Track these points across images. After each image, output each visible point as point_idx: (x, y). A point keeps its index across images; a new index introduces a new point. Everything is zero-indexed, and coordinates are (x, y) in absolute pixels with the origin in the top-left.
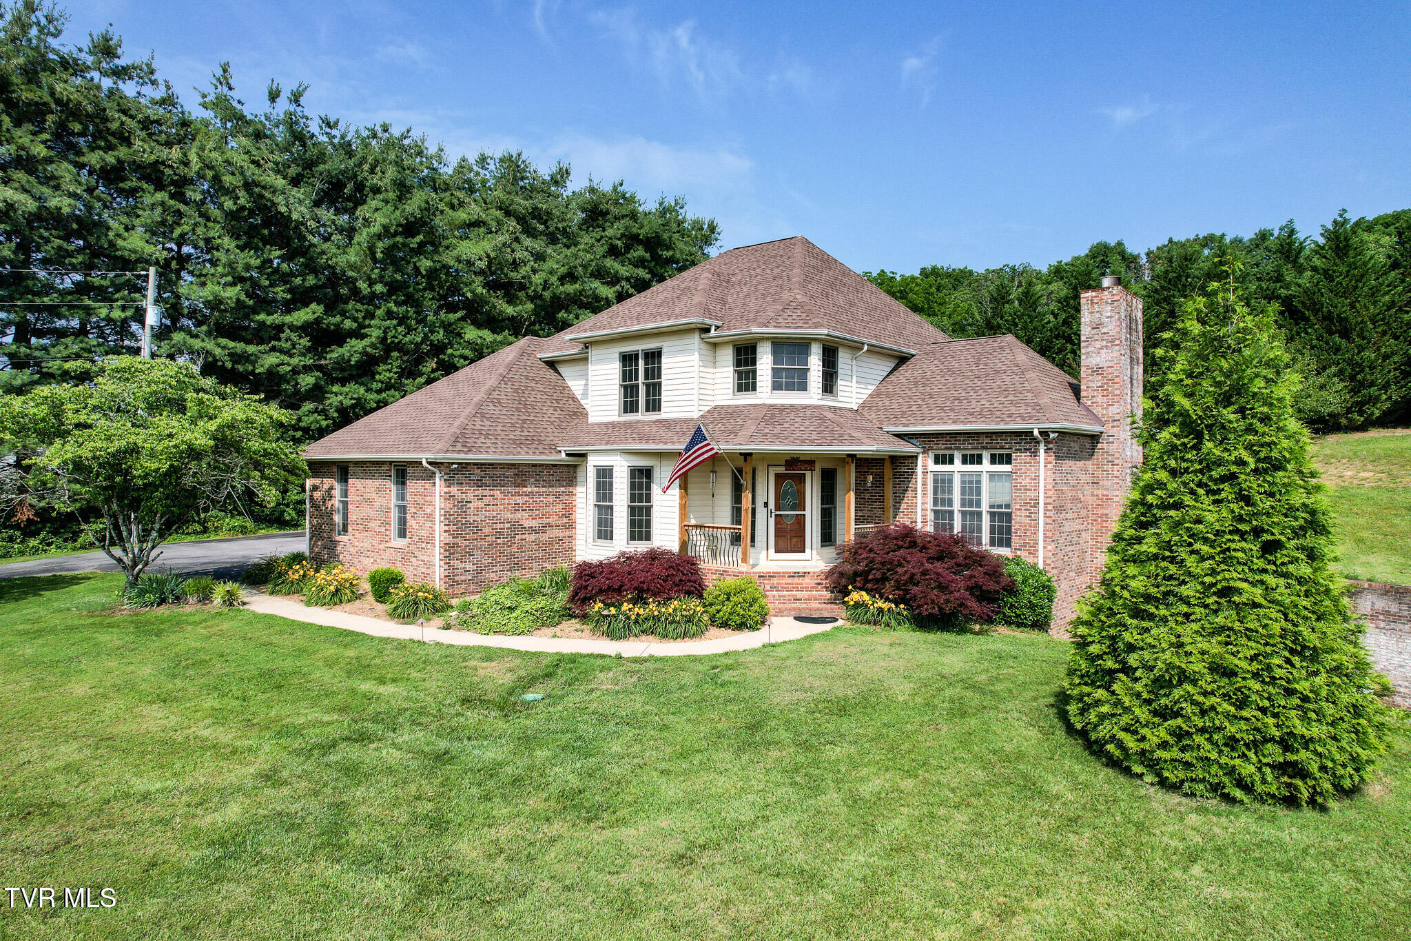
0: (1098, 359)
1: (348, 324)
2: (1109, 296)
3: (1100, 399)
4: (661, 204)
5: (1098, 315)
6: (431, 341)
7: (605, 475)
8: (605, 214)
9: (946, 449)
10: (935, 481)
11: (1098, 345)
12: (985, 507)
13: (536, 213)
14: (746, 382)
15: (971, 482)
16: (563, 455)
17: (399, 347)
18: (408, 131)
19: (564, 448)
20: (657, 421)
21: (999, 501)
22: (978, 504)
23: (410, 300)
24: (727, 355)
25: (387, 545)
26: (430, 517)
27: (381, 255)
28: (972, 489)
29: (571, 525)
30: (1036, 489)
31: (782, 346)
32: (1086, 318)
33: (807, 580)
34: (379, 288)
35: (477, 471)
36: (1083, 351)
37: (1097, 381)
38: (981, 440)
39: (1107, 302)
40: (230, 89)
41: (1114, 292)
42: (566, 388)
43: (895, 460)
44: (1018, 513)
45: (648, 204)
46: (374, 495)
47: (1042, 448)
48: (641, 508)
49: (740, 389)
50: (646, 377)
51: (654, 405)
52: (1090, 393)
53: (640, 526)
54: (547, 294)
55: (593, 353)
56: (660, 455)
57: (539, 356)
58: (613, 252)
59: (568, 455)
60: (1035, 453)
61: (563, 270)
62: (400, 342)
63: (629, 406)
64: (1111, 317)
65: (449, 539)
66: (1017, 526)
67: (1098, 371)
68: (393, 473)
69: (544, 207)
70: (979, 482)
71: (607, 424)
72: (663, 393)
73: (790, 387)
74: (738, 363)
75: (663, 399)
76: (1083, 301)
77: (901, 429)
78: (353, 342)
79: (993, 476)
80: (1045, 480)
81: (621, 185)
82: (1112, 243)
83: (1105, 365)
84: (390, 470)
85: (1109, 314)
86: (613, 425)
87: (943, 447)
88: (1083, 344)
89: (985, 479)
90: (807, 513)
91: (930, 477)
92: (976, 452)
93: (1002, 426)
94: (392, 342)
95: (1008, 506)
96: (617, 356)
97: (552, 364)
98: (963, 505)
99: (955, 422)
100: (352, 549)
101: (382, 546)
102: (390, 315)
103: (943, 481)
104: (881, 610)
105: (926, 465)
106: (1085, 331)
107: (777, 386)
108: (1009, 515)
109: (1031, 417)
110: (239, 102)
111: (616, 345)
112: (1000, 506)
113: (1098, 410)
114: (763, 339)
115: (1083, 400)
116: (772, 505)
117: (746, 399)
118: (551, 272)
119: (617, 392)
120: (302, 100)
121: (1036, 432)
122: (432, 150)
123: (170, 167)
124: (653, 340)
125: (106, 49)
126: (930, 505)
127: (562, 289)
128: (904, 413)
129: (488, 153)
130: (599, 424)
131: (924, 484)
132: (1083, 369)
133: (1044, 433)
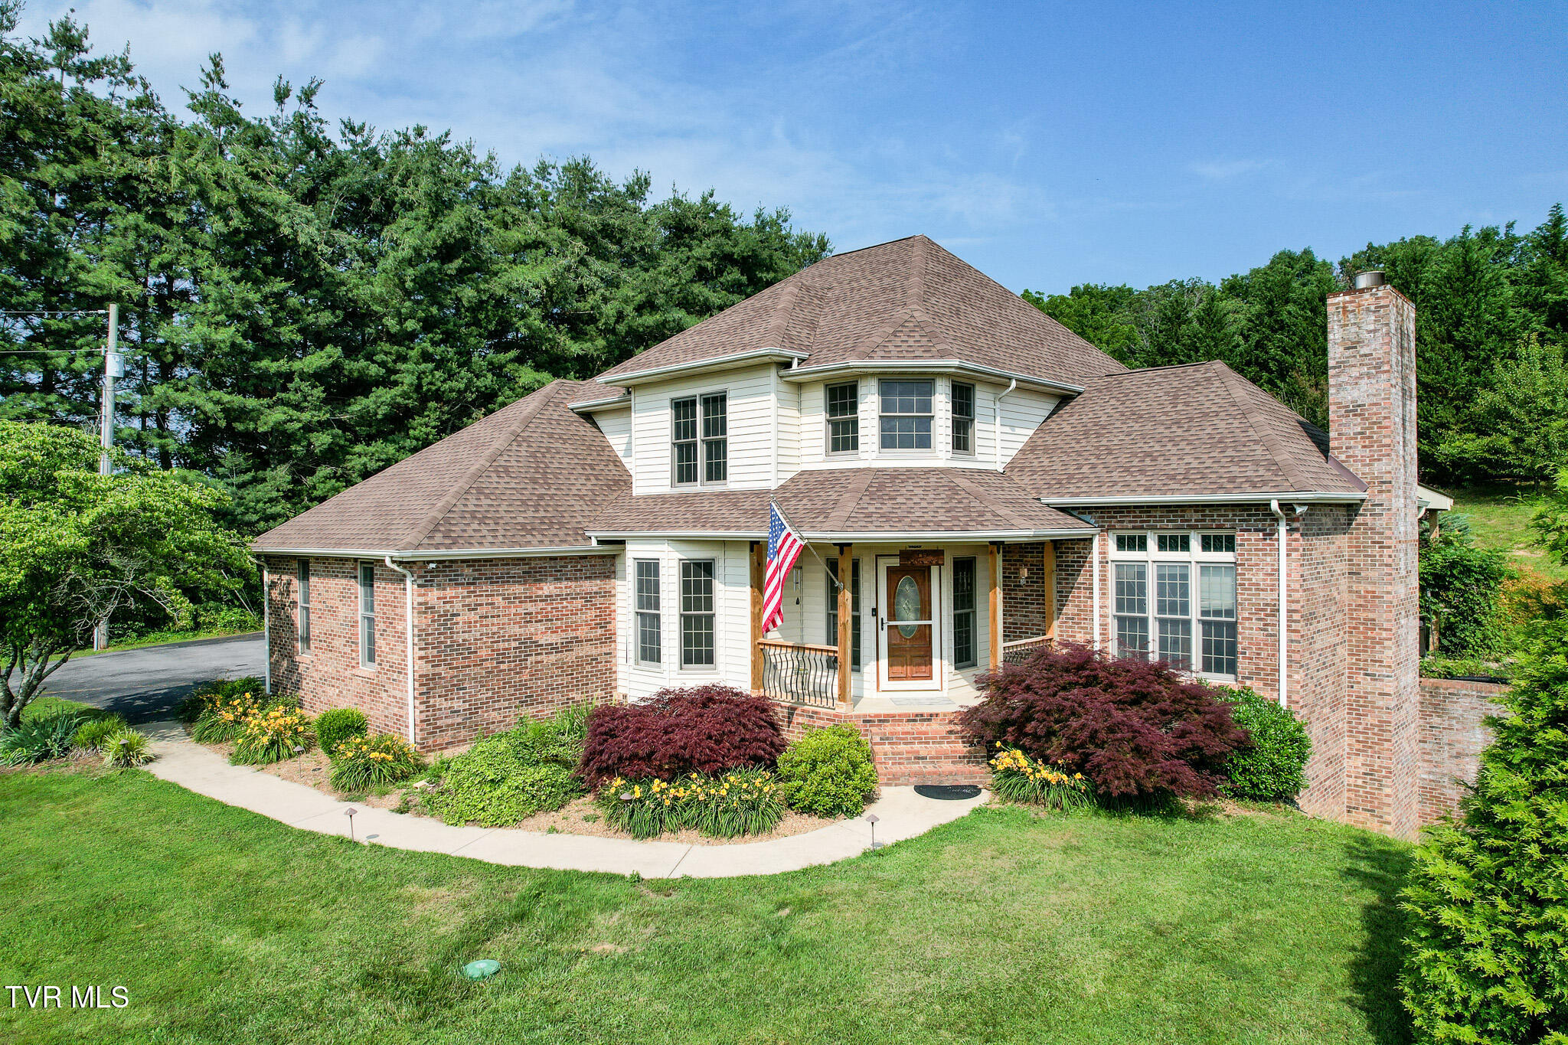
0: (1356, 394)
1: (374, 370)
2: (1372, 300)
3: (1358, 452)
4: (758, 216)
5: (1354, 329)
6: (477, 387)
7: (648, 570)
8: (691, 231)
9: (1134, 528)
10: (1120, 575)
11: (1355, 372)
12: (1194, 614)
13: (607, 231)
14: (844, 437)
15: (1173, 577)
16: (594, 542)
17: (438, 396)
18: (447, 135)
19: (595, 535)
20: (721, 494)
21: (1216, 604)
22: (1185, 609)
23: (449, 338)
24: (817, 398)
25: (354, 671)
26: (401, 636)
27: (412, 284)
28: (1175, 586)
29: (609, 638)
30: (1275, 588)
31: (891, 382)
32: (1335, 334)
33: (936, 727)
34: (411, 325)
35: (468, 571)
36: (1331, 381)
37: (1355, 425)
38: (1187, 515)
39: (1368, 310)
40: (223, 86)
41: (1380, 294)
42: (606, 447)
43: (1059, 545)
44: (1247, 624)
45: (744, 217)
46: (338, 603)
47: (1283, 529)
48: (698, 618)
49: (836, 447)
50: (707, 433)
51: (717, 471)
52: (1344, 443)
53: (699, 643)
54: (621, 328)
55: (638, 400)
56: (724, 544)
57: (570, 406)
58: (702, 275)
59: (600, 542)
60: (1270, 534)
61: (641, 298)
62: (438, 390)
63: (686, 474)
64: (1375, 331)
65: (427, 669)
66: (1246, 644)
67: (1354, 410)
68: (359, 573)
69: (617, 223)
70: (1185, 577)
71: (656, 498)
72: (729, 455)
73: (906, 443)
74: (832, 409)
75: (729, 463)
76: (1330, 310)
77: (1067, 500)
78: (381, 391)
79: (1205, 568)
80: (1289, 575)
81: (711, 195)
83: (1367, 402)
84: (355, 569)
85: (1372, 327)
86: (662, 499)
87: (1130, 525)
88: (1331, 372)
89: (1194, 573)
90: (934, 622)
91: (1111, 569)
92: (1179, 533)
93: (1221, 497)
94: (429, 390)
95: (1229, 613)
96: (668, 403)
97: (588, 416)
98: (1161, 609)
99: (1147, 490)
100: (315, 674)
101: (348, 673)
102: (426, 357)
103: (1131, 575)
104: (1045, 784)
105: (1105, 551)
106: (1335, 352)
107: (887, 442)
108: (1232, 627)
109: (1265, 483)
110: (235, 102)
111: (666, 388)
112: (1218, 613)
113: (1355, 468)
114: (866, 375)
115: (1332, 453)
116: (883, 612)
117: (844, 461)
118: (626, 301)
119: (668, 453)
120: (315, 99)
121: (1274, 506)
122: (481, 158)
123: (146, 181)
124: (715, 380)
125: (68, 40)
126: (1112, 610)
127: (640, 321)
128: (1071, 477)
129: (550, 161)
130: (645, 498)
131: (1103, 580)
132: (1332, 408)
133: (1287, 507)
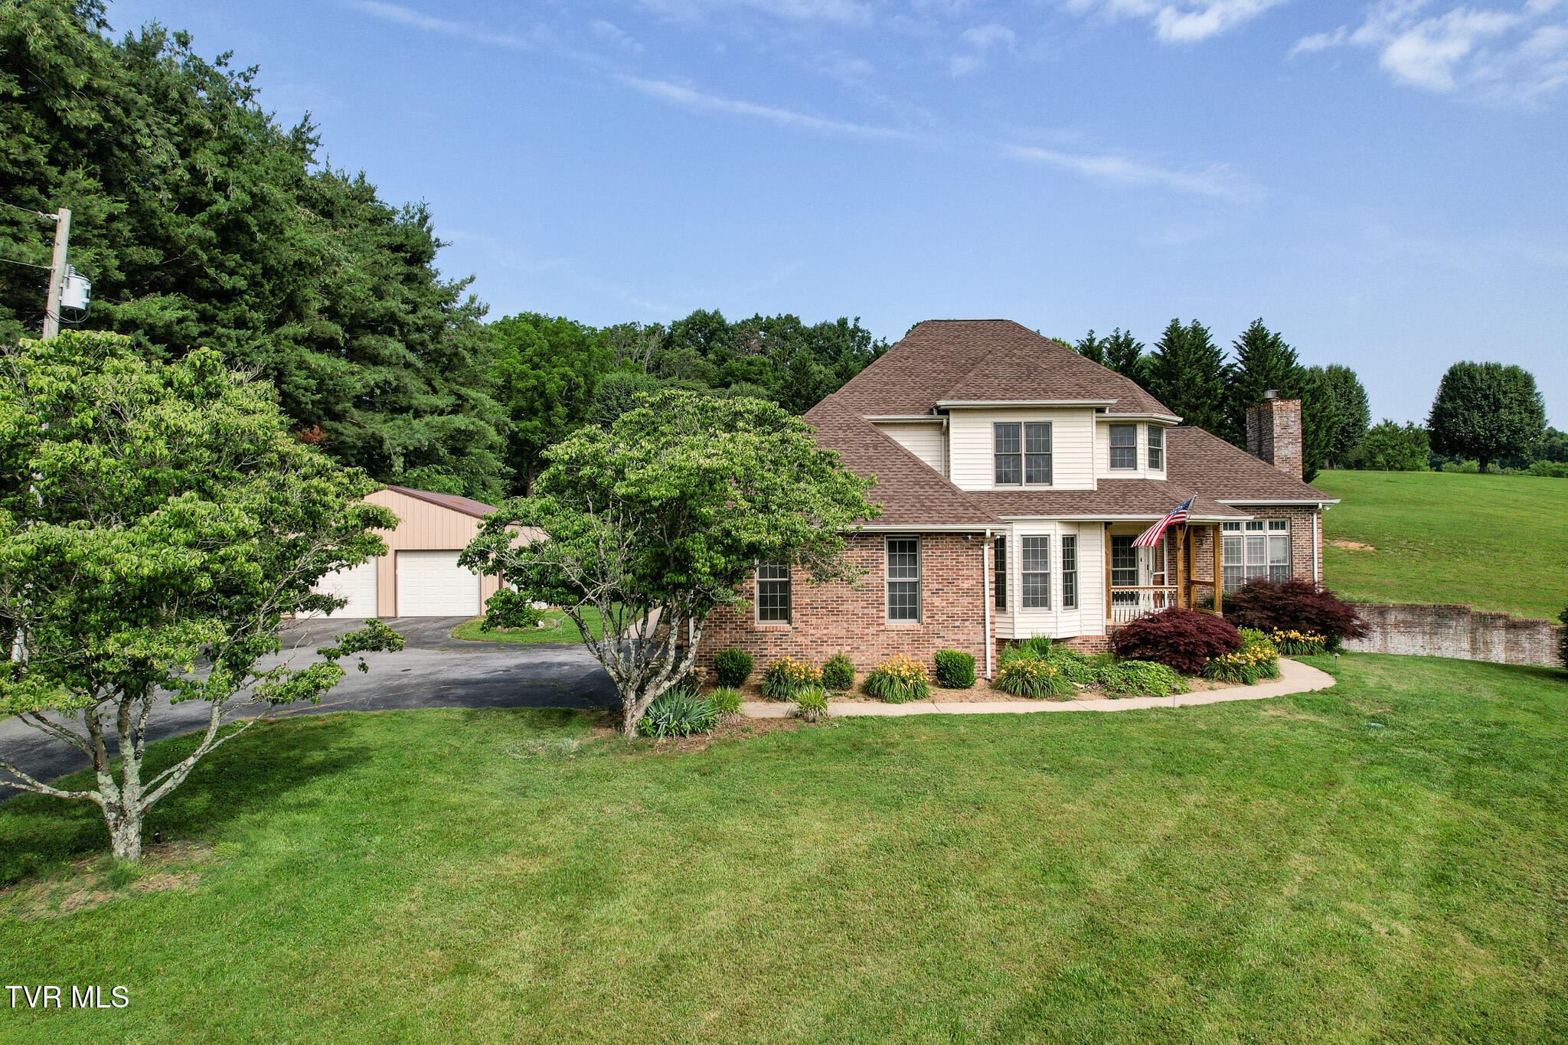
0: (1286, 452)
2: (1292, 407)
5: (1285, 419)
10: (1227, 544)
11: (1286, 441)
12: (1268, 563)
15: (1255, 543)
20: (1047, 492)
21: (1277, 557)
22: (1262, 560)
24: (1104, 433)
28: (1257, 549)
30: (1310, 547)
32: (1277, 421)
36: (1275, 446)
39: (1290, 410)
44: (1297, 566)
47: (1315, 518)
49: (1115, 463)
51: (1042, 476)
55: (957, 420)
60: (1308, 521)
63: (1005, 476)
64: (1295, 422)
67: (1286, 460)
68: (886, 546)
70: (1261, 543)
72: (1055, 465)
74: (1114, 441)
75: (1055, 471)
76: (1274, 408)
79: (1272, 538)
80: (1318, 540)
82: (710, 311)
83: (1292, 456)
85: (1292, 420)
86: (989, 493)
88: (1275, 442)
89: (1266, 541)
91: (1222, 541)
92: (1259, 520)
95: (1284, 561)
96: (990, 425)
98: (1249, 561)
100: (800, 639)
103: (1232, 544)
107: (1152, 461)
108: (1286, 568)
111: (990, 414)
112: (1278, 561)
114: (1140, 422)
116: (1151, 568)
117: (1126, 474)
119: (992, 462)
121: (1321, 506)
124: (1038, 415)
126: (1223, 563)
132: (1276, 458)
